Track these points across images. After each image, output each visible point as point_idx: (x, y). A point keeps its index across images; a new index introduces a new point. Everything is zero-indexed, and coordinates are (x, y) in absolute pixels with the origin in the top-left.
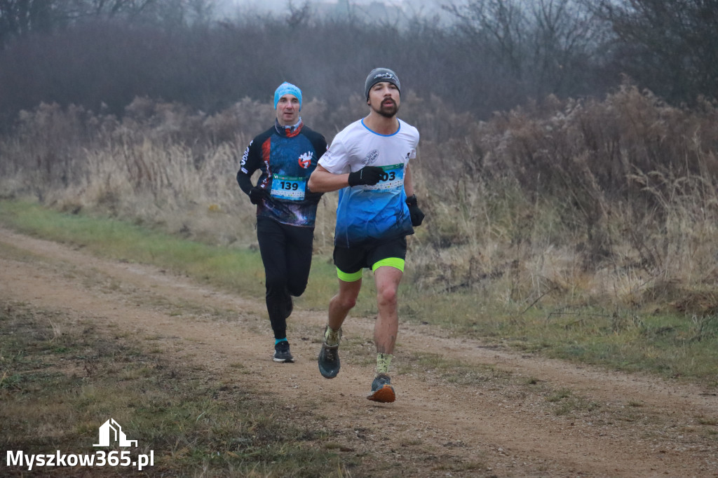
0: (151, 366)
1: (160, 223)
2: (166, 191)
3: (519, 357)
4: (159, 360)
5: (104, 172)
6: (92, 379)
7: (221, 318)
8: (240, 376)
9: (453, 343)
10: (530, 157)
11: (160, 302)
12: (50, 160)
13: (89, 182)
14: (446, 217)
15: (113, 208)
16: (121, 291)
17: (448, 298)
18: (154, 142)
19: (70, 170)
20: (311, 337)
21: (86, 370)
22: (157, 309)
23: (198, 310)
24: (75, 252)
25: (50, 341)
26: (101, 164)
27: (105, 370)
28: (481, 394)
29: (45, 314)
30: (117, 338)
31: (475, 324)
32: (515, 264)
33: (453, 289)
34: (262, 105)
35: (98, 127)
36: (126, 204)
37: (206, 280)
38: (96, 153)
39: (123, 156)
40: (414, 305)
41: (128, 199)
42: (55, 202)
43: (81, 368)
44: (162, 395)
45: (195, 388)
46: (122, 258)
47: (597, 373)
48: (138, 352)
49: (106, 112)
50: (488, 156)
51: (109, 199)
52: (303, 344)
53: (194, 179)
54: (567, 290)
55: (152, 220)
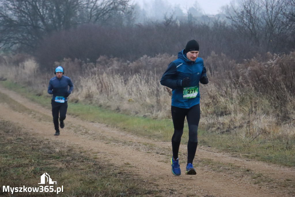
0: (92, 164)
1: (109, 106)
3: (245, 161)
4: (96, 162)
5: (88, 86)
6: (68, 169)
7: (126, 145)
8: (128, 168)
9: (219, 155)
10: (258, 78)
11: (103, 138)
13: (82, 90)
14: (223, 103)
15: (91, 100)
16: (88, 134)
17: (220, 136)
18: (107, 74)
20: (160, 152)
21: (66, 166)
22: (101, 141)
23: (117, 141)
24: (74, 118)
25: (54, 154)
26: (87, 83)
27: (73, 166)
28: (225, 175)
29: (55, 143)
30: (81, 153)
31: (230, 147)
32: (249, 122)
33: (223, 133)
34: (152, 58)
35: (86, 68)
36: (96, 99)
37: (124, 129)
38: (85, 78)
39: (95, 80)
40: (206, 139)
41: (97, 96)
43: (64, 165)
44: (95, 176)
45: (108, 173)
46: (92, 121)
47: (276, 167)
48: (88, 158)
49: (89, 62)
50: (241, 78)
51: (89, 97)
52: (157, 155)
53: (124, 89)
54: (269, 133)
55: (105, 105)
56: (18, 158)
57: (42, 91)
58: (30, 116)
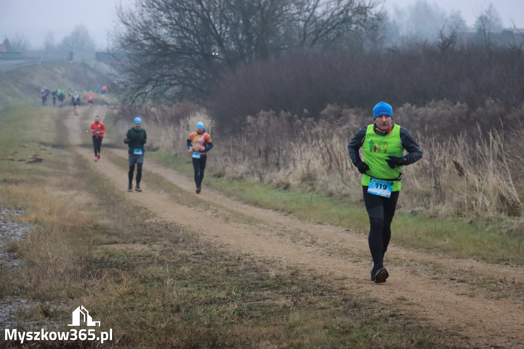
0: (339, 299)
1: (346, 196)
2: (349, 172)
4: (345, 295)
5: (305, 159)
6: (297, 308)
7: (390, 264)
8: (404, 307)
11: (345, 252)
12: (267, 151)
13: (295, 166)
15: (312, 185)
16: (317, 245)
18: (341, 137)
19: (281, 158)
20: (457, 278)
21: (293, 302)
22: (343, 258)
24: (285, 217)
25: (268, 281)
26: (303, 153)
27: (306, 302)
29: (264, 262)
30: (315, 279)
34: (420, 109)
35: (302, 127)
36: (321, 182)
38: (300, 146)
39: (319, 148)
41: (323, 178)
42: (271, 181)
43: (289, 300)
44: (348, 320)
45: (371, 315)
46: (318, 221)
48: (330, 289)
49: (307, 116)
51: (309, 178)
52: (452, 283)
55: (340, 193)
56: (206, 288)
57: (224, 168)
58: (209, 213)
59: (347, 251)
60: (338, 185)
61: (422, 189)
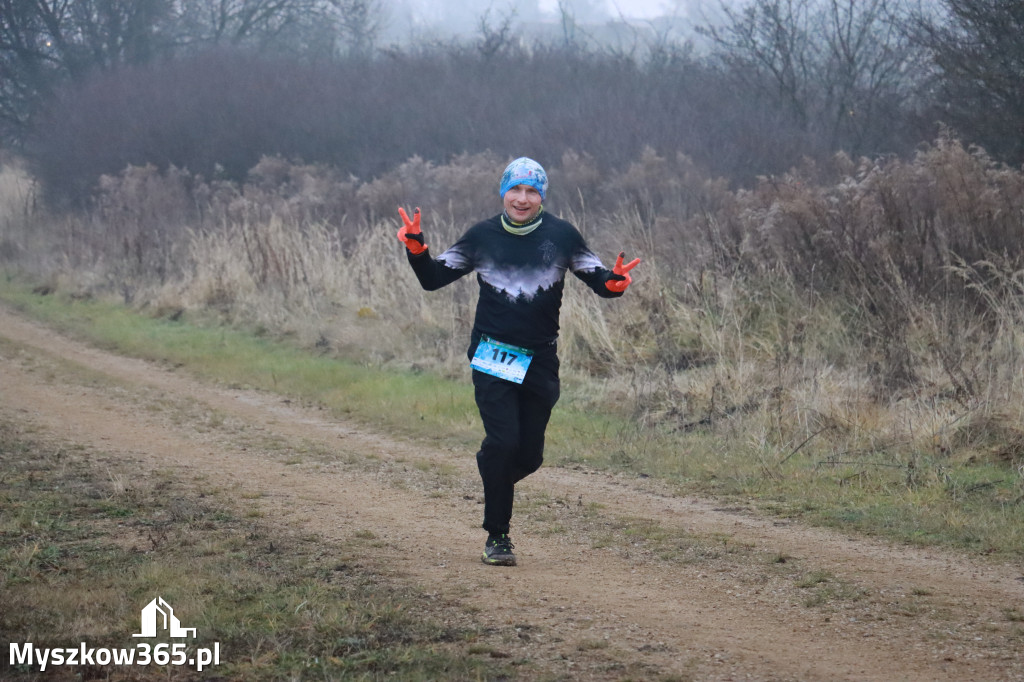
0: (242, 534)
1: (290, 334)
2: (300, 289)
3: (769, 524)
5: (216, 261)
6: (159, 553)
7: (356, 468)
8: (368, 551)
9: (679, 504)
10: (808, 240)
11: (275, 445)
12: (141, 244)
13: (195, 275)
14: (688, 325)
15: (227, 311)
16: (223, 429)
18: (284, 219)
19: (168, 260)
22: (269, 454)
23: (325, 456)
24: (169, 373)
25: (108, 500)
26: (212, 250)
27: (177, 542)
29: (109, 462)
30: (203, 496)
31: (714, 477)
32: (777, 392)
33: (688, 428)
34: (440, 168)
35: (209, 199)
36: (243, 307)
38: (205, 235)
39: (242, 239)
41: (248, 299)
42: (148, 303)
44: (254, 576)
45: (301, 567)
46: (231, 382)
50: (747, 239)
51: (220, 299)
52: (466, 506)
53: (342, 272)
54: (848, 430)
55: (279, 329)
57: (55, 276)
58: (16, 365)
59: (278, 443)
60: (276, 312)
61: (436, 323)
